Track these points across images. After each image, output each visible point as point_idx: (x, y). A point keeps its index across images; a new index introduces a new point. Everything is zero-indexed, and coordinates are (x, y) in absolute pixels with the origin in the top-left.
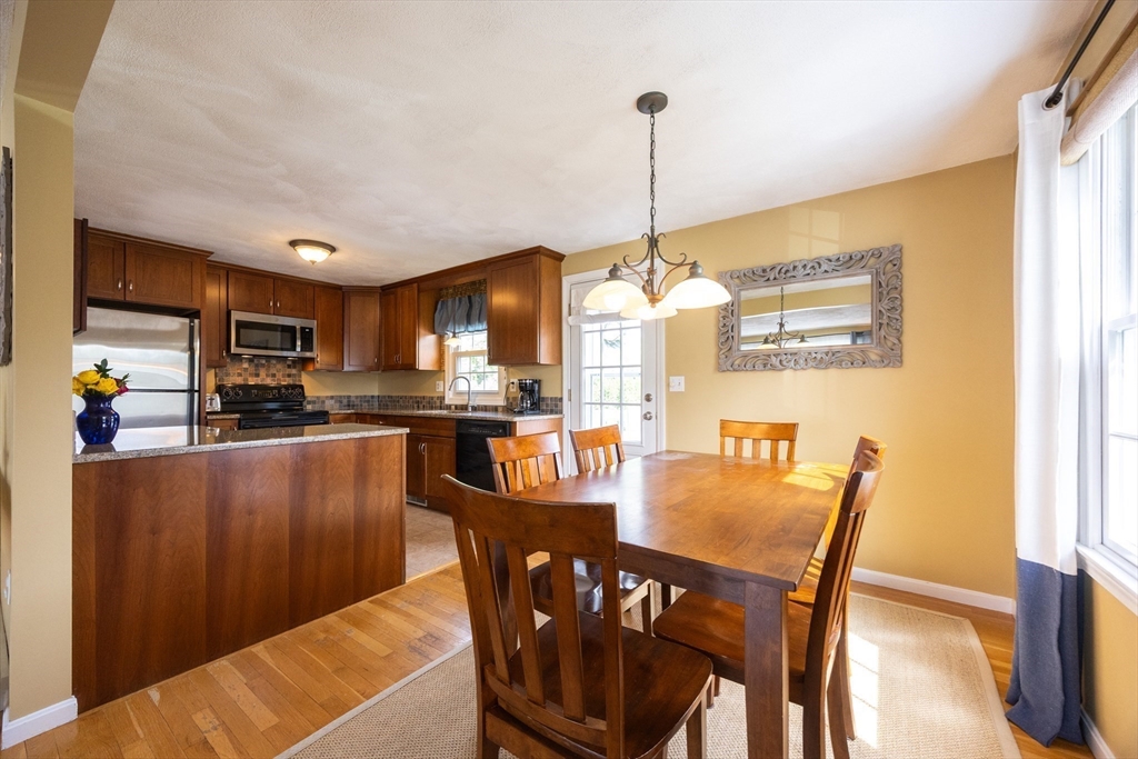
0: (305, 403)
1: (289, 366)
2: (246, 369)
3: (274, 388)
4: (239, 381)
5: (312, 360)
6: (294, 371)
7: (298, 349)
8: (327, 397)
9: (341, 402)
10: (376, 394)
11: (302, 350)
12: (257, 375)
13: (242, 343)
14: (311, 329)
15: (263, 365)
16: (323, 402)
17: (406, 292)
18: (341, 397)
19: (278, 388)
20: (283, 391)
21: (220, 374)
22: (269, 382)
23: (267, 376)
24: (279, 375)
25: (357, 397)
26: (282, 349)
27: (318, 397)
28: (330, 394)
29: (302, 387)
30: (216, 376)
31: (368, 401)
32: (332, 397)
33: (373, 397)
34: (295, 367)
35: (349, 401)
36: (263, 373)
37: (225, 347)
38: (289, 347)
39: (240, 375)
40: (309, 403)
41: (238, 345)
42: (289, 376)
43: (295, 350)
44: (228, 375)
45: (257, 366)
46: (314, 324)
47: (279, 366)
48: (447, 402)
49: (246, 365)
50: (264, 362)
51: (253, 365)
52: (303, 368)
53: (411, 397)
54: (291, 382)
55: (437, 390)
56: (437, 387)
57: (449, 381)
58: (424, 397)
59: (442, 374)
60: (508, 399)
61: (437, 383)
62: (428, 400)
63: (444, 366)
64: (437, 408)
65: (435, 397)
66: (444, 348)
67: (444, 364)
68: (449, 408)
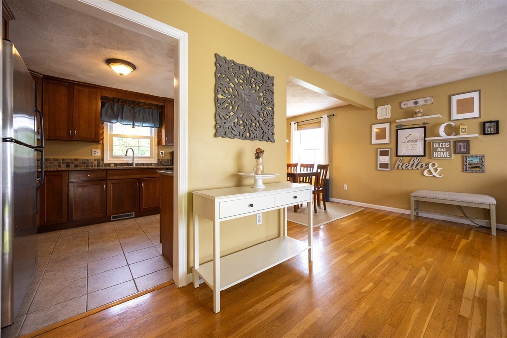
48: (106, 162)
55: (93, 155)
56: (93, 153)
57: (107, 150)
58: (76, 160)
59: (100, 146)
60: (159, 160)
61: (93, 150)
62: (82, 162)
63: (103, 141)
64: (94, 166)
65: (92, 159)
66: (102, 130)
67: (102, 139)
68: (109, 165)
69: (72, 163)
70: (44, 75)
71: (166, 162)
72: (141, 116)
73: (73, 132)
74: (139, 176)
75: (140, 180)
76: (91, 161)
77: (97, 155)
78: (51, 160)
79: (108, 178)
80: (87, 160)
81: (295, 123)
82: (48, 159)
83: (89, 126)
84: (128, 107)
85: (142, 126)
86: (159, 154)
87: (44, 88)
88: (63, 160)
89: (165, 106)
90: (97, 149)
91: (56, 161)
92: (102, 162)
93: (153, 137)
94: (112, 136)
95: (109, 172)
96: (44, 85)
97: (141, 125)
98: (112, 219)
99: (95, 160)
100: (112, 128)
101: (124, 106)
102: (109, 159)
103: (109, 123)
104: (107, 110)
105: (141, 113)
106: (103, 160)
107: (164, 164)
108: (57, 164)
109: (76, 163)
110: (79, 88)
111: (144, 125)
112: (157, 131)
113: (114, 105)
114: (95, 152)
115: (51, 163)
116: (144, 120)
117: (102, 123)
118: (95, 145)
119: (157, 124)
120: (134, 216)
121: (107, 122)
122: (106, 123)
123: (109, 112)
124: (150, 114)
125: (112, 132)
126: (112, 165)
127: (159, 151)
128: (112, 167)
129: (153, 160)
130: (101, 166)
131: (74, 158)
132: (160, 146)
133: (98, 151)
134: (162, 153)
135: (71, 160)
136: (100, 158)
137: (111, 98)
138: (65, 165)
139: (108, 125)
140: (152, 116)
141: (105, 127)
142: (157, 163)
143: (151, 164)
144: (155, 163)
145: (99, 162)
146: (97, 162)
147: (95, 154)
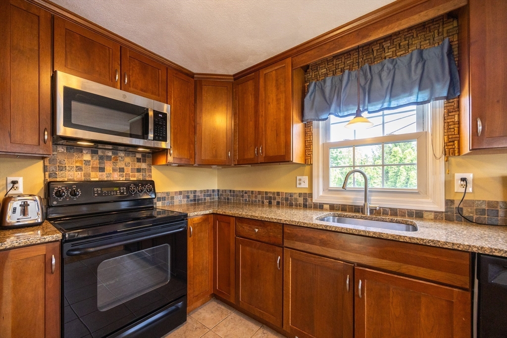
0: (155, 201)
1: (139, 160)
2: (87, 162)
3: (122, 185)
4: (78, 176)
5: (164, 151)
6: (143, 166)
7: (151, 136)
8: (176, 193)
9: (188, 197)
10: (216, 188)
11: (154, 139)
12: (102, 169)
13: (73, 121)
14: (165, 115)
15: (109, 158)
16: (172, 198)
17: (271, 71)
18: (188, 192)
19: (127, 185)
20: (132, 186)
21: (51, 168)
22: (116, 177)
23: (114, 170)
24: (128, 170)
25: (201, 191)
26: (131, 136)
27: (168, 193)
28: (178, 189)
29: (152, 183)
30: (45, 170)
31: (210, 195)
32: (180, 193)
33: (214, 191)
34: (144, 161)
35: (195, 196)
36: (109, 166)
37: (49, 126)
38: (140, 133)
39: (79, 169)
40: (159, 199)
41: (68, 123)
42: (139, 170)
43: (147, 138)
44: (62, 168)
45: (101, 158)
46: (166, 108)
47: (128, 160)
48: (316, 199)
49: (87, 157)
50: (110, 154)
51: (96, 157)
52: (154, 163)
53: (260, 193)
54: (141, 178)
55: (298, 186)
56: (298, 182)
57: (318, 176)
58: (278, 194)
60: (449, 202)
61: (298, 178)
62: (284, 197)
63: (310, 159)
64: (300, 206)
65: (296, 193)
66: (309, 139)
67: (310, 157)
68: (320, 207)
69: (275, 199)
70: (233, 76)
71: (481, 212)
74: (351, 257)
76: (295, 196)
77: (303, 185)
79: (285, 245)
80: (291, 195)
86: (448, 184)
87: (234, 94)
88: (266, 193)
90: (303, 175)
92: (309, 199)
93: (426, 133)
94: (328, 146)
95: (286, 230)
99: (300, 195)
103: (319, 121)
104: (314, 97)
106: (311, 195)
109: (278, 199)
110: (265, 72)
112: (442, 111)
114: (300, 180)
117: (310, 126)
122: (315, 123)
124: (413, 67)
125: (329, 139)
126: (325, 206)
127: (448, 172)
128: (326, 210)
129: (429, 200)
130: (309, 207)
131: (276, 190)
132: (453, 160)
133: (306, 179)
134: (463, 180)
135: (274, 193)
136: (307, 192)
137: (322, 71)
138: (268, 201)
139: (318, 127)
140: (419, 71)
141: (313, 132)
142: (443, 212)
143: (419, 215)
144: (435, 212)
145: (305, 200)
146: (302, 198)
147: (300, 184)
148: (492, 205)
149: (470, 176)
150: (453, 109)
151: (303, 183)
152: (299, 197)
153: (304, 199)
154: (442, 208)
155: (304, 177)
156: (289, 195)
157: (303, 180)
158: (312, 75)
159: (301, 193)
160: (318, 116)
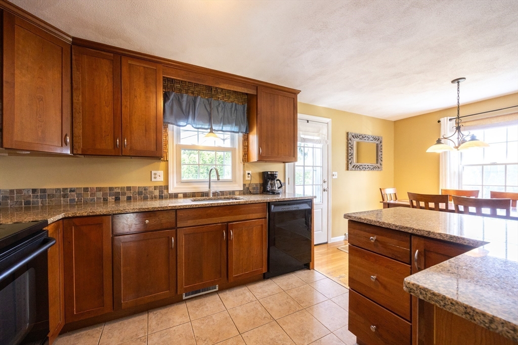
17: (139, 65)
48: (172, 190)
55: (153, 180)
56: (153, 176)
57: (173, 171)
58: (129, 188)
59: (162, 164)
60: (244, 185)
61: (153, 172)
62: (137, 191)
63: (166, 156)
64: (155, 198)
65: (151, 187)
66: (165, 139)
67: (166, 154)
68: (176, 196)
69: (124, 194)
70: (73, 38)
71: (254, 188)
72: (221, 114)
73: (122, 141)
74: (225, 219)
75: (227, 226)
76: (151, 189)
77: (158, 179)
78: (92, 189)
79: (178, 226)
80: (145, 189)
81: (450, 120)
82: (88, 188)
83: (146, 131)
84: (202, 100)
85: (222, 131)
86: (244, 176)
87: (74, 62)
88: (111, 189)
89: (257, 95)
90: (158, 169)
91: (100, 191)
92: (165, 192)
93: (235, 149)
94: (181, 148)
95: (180, 214)
96: (74, 57)
97: (220, 128)
98: (184, 298)
99: (155, 188)
100: (179, 133)
101: (195, 98)
102: (175, 186)
103: (175, 126)
104: (172, 105)
105: (220, 109)
106: (167, 187)
107: (252, 191)
108: (101, 196)
109: (129, 194)
110: (130, 62)
111: (225, 128)
112: (241, 139)
113: (182, 97)
114: (155, 174)
115: (92, 194)
116: (225, 121)
117: (166, 127)
118: (156, 164)
119: (242, 126)
120: (217, 289)
121: (172, 124)
122: (170, 126)
123: (175, 107)
124: (233, 112)
125: (180, 141)
126: (179, 195)
127: (244, 171)
128: (181, 198)
129: (237, 185)
130: (165, 198)
131: (125, 185)
132: (246, 164)
133: (161, 173)
134: (249, 174)
135: (122, 188)
136: (162, 184)
137: (177, 85)
138: (114, 197)
139: (173, 130)
140: (235, 115)
141: (169, 133)
142: (242, 191)
143: (233, 193)
144: (240, 191)
145: (161, 192)
146: (158, 191)
147: (155, 178)
148: (256, 185)
149: (250, 172)
150: (246, 139)
151: (158, 177)
152: (155, 189)
153: (159, 191)
154: (242, 189)
155: (159, 172)
156: (143, 189)
157: (158, 174)
158: (168, 84)
159: (157, 186)
160: (176, 122)
